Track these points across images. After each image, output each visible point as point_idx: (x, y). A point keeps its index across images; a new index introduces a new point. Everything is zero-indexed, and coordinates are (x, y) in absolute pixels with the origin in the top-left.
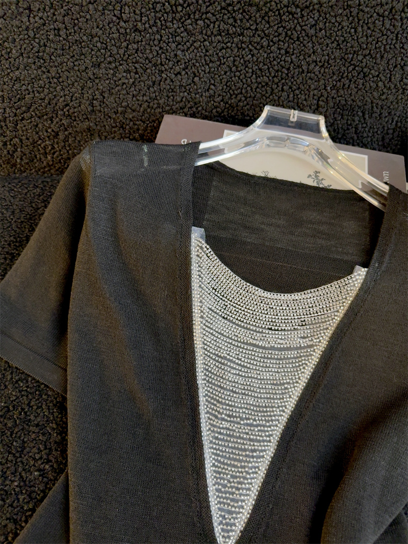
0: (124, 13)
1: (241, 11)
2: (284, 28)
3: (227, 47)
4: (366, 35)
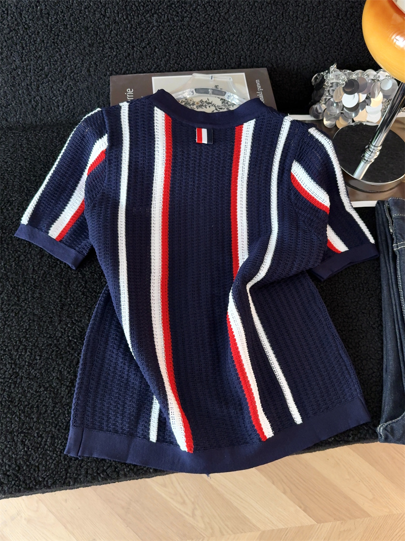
0: (108, 13)
1: (180, 7)
2: (209, 15)
3: (175, 29)
4: (263, 16)
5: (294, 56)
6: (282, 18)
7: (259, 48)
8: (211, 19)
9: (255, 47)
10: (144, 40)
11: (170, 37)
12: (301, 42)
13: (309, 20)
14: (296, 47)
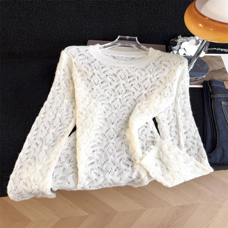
5: (160, 33)
8: (119, 20)
10: (87, 28)
11: (99, 27)
13: (167, 19)
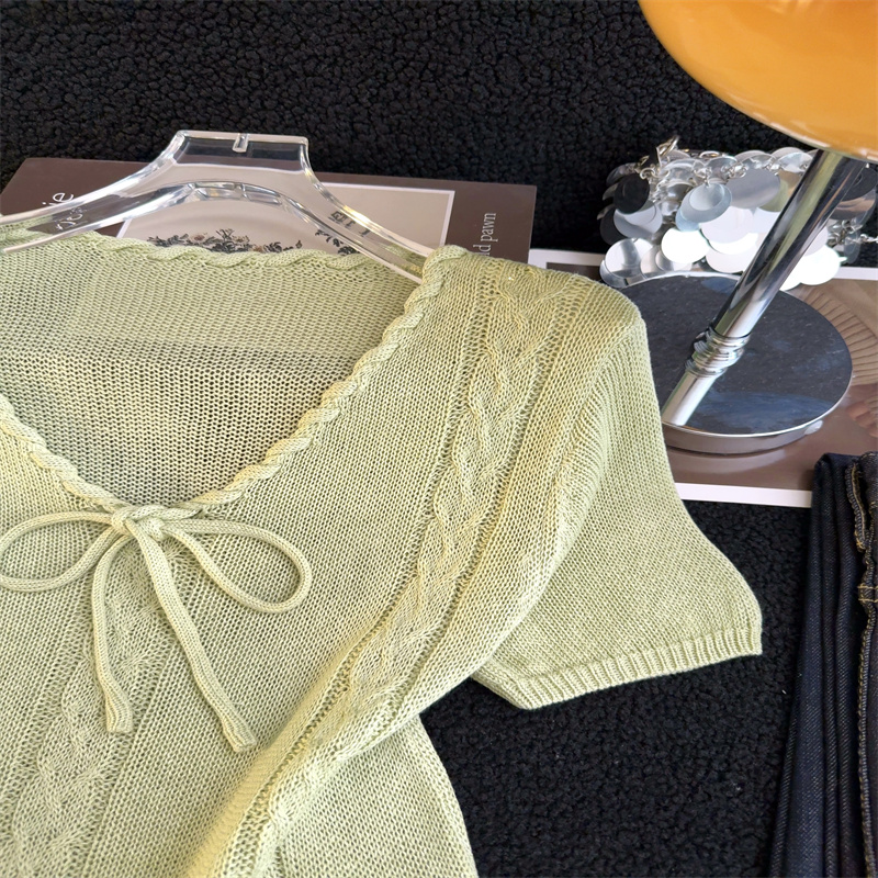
3: (111, 42)
6: (475, 14)
7: (409, 96)
9: (397, 94)
12: (551, 83)
14: (537, 95)
